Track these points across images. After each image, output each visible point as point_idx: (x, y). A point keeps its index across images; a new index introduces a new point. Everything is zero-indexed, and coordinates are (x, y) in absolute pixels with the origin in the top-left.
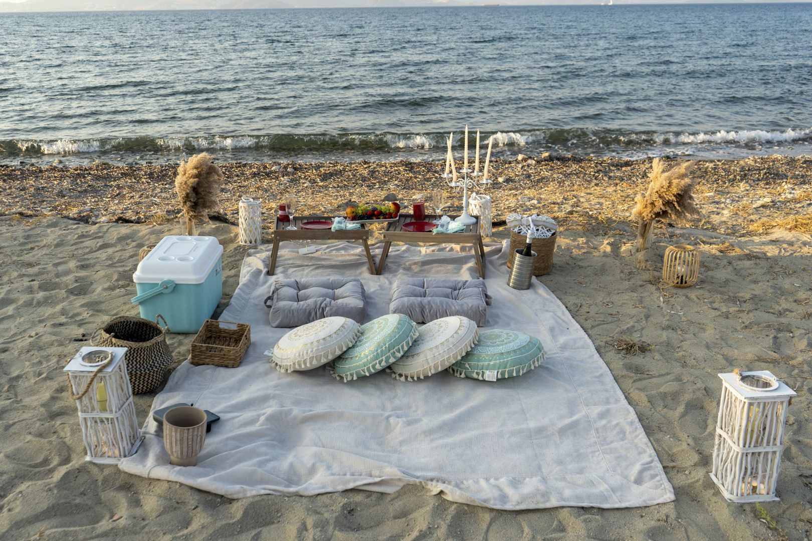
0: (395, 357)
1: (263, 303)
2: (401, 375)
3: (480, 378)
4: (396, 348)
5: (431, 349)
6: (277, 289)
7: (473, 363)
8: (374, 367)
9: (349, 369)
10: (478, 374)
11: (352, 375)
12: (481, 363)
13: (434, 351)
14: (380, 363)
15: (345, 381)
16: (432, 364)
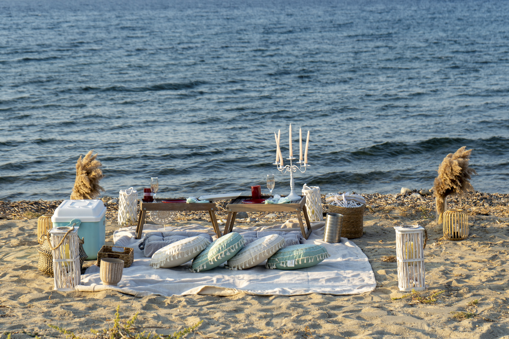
0: (230, 253)
1: (138, 247)
2: (234, 268)
3: (285, 266)
4: (231, 246)
5: (253, 248)
6: (148, 238)
7: (280, 257)
8: (217, 258)
9: (202, 263)
10: (283, 263)
11: (203, 266)
12: (285, 257)
13: (255, 248)
14: (221, 255)
15: (198, 271)
16: (253, 256)
